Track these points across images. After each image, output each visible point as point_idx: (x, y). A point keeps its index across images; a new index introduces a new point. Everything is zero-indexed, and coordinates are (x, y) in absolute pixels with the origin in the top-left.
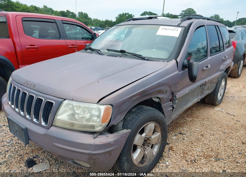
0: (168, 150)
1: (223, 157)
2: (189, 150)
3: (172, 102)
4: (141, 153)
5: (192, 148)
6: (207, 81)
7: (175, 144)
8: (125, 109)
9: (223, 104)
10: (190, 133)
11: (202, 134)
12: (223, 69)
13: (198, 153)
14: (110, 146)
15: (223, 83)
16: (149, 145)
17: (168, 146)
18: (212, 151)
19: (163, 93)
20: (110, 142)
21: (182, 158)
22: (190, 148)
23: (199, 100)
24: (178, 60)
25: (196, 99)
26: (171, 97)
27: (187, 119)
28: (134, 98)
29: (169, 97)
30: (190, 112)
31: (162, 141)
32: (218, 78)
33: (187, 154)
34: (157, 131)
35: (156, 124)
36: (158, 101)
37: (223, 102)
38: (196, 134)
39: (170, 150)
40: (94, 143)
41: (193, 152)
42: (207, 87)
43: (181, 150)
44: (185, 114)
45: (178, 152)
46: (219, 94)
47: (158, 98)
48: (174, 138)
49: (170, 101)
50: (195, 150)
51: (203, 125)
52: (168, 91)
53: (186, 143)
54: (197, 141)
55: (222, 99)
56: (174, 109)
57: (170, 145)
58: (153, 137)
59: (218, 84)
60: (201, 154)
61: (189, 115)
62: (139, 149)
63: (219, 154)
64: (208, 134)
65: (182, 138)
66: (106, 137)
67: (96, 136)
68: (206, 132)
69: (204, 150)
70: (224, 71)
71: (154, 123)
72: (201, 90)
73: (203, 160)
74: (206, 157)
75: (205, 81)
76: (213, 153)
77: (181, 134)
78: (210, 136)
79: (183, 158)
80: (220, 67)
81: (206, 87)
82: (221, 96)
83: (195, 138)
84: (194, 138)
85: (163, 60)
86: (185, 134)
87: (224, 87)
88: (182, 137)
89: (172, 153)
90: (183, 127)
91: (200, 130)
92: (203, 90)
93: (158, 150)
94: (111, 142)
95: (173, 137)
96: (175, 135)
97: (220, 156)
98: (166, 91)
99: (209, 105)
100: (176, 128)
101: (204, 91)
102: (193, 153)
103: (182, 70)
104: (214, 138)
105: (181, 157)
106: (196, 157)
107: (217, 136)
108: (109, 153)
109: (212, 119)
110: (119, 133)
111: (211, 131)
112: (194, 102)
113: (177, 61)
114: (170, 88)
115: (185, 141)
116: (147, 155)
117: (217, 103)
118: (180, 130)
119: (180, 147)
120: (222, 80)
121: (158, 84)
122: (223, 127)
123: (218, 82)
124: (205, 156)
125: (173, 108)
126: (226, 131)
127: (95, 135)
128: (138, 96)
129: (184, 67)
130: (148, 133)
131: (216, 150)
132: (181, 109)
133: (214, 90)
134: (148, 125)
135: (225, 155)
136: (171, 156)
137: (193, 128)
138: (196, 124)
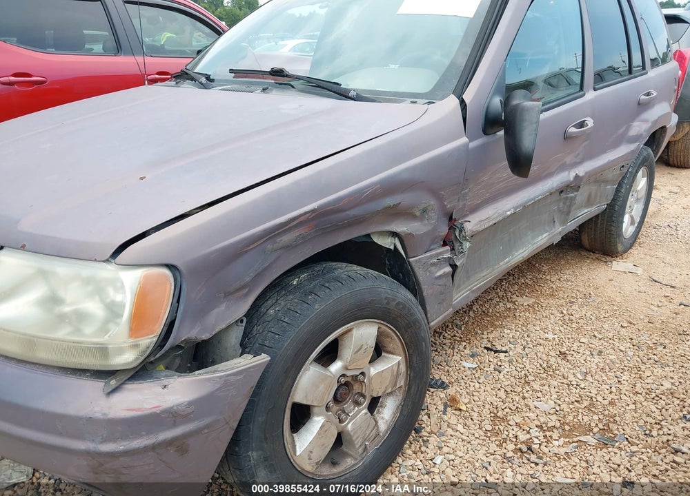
0: (441, 408)
1: (628, 431)
2: (514, 408)
3: (448, 248)
4: (325, 428)
5: (524, 398)
6: (581, 174)
7: (467, 385)
8: (248, 279)
9: (639, 248)
10: (524, 348)
11: (562, 350)
12: (641, 135)
13: (542, 419)
14: (175, 421)
15: (641, 182)
16: (361, 399)
17: (442, 395)
18: (591, 408)
19: (413, 217)
20: (172, 408)
21: (487, 437)
22: (517, 398)
23: (557, 239)
24: (467, 97)
25: (545, 235)
26: (444, 230)
27: (520, 299)
28: (287, 238)
29: (434, 229)
30: (531, 277)
31: (409, 385)
32: (623, 166)
33: (504, 420)
34: (389, 349)
35: (384, 327)
36: (392, 247)
37: (640, 244)
38: (542, 350)
39: (449, 409)
40: (105, 414)
41: (524, 414)
42: (586, 195)
43: (487, 406)
44: (513, 285)
45: (476, 414)
46: (626, 219)
47: (395, 234)
48: (469, 364)
49: (445, 244)
50: (532, 407)
51: (567, 320)
52: (430, 208)
53: (506, 383)
54: (544, 375)
55: (636, 236)
56: (458, 271)
57: (451, 391)
58: (373, 371)
59: (624, 186)
60: (553, 421)
61: (527, 285)
62: (318, 416)
63: (615, 422)
64: (581, 351)
65: (492, 366)
66: (159, 389)
67: (114, 387)
68: (577, 344)
69: (564, 406)
70: (644, 142)
71: (374, 324)
72: (561, 205)
73: (556, 443)
74: (571, 430)
75: (577, 176)
76: (596, 417)
77: (491, 350)
78: (589, 358)
79: (489, 434)
80: (629, 128)
81: (580, 196)
82: (634, 224)
83: (538, 366)
84: (535, 363)
85: (414, 97)
86: (506, 352)
87: (643, 194)
88: (495, 361)
89: (453, 420)
90: (502, 326)
91: (556, 336)
92: (570, 207)
93: (394, 413)
94: (179, 405)
95: (464, 363)
96: (472, 356)
97: (616, 427)
98: (425, 211)
99: (594, 252)
100: (480, 332)
101: (573, 208)
102: (526, 418)
103: (485, 132)
104: (601, 365)
105: (483, 434)
106: (535, 432)
107: (611, 357)
108: (179, 445)
109: (599, 299)
110: (215, 371)
111: (593, 340)
112: (535, 246)
113: (462, 102)
114: (440, 199)
115: (502, 374)
116: (352, 434)
117: (620, 248)
118: (491, 336)
119: (482, 398)
120: (637, 172)
121: (381, 182)
122: (634, 325)
123: (624, 178)
124: (567, 428)
125: (454, 267)
126: (644, 338)
127: (113, 383)
128: (302, 231)
129: (491, 123)
130: (352, 361)
131: (604, 406)
132: (488, 271)
133: (611, 207)
134: (350, 330)
135: (635, 424)
136: (450, 430)
137: (535, 331)
138: (546, 317)
